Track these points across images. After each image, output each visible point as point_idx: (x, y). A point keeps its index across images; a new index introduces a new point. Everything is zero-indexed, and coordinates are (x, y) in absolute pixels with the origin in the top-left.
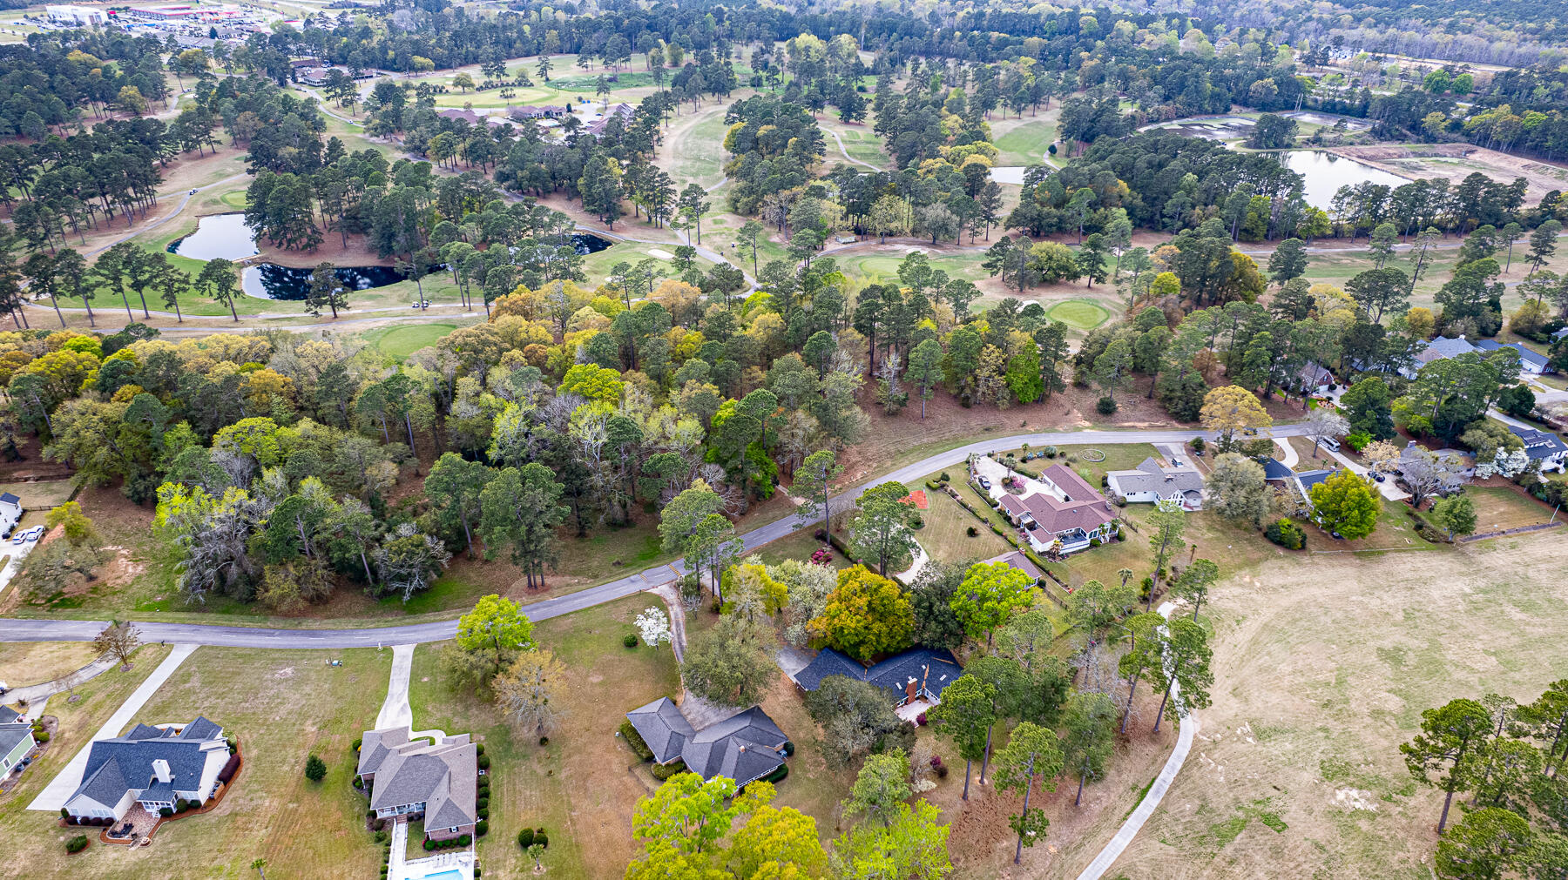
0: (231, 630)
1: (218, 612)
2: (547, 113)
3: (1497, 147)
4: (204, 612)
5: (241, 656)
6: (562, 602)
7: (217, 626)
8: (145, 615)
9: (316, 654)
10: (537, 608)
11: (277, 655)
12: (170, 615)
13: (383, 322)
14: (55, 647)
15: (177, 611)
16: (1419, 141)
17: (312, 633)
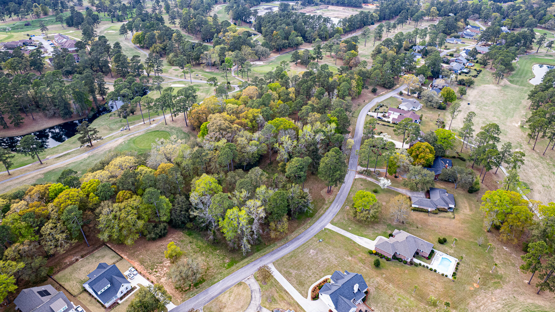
0: (273, 253)
1: (256, 252)
2: (24, 44)
3: (333, 4)
4: (251, 255)
5: (291, 257)
6: (342, 192)
7: (265, 255)
8: (233, 268)
9: (310, 242)
10: (339, 197)
11: (300, 250)
12: (242, 262)
13: (120, 140)
14: (227, 295)
15: (242, 260)
16: (314, 6)
17: (296, 239)
